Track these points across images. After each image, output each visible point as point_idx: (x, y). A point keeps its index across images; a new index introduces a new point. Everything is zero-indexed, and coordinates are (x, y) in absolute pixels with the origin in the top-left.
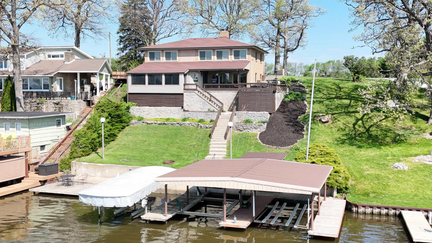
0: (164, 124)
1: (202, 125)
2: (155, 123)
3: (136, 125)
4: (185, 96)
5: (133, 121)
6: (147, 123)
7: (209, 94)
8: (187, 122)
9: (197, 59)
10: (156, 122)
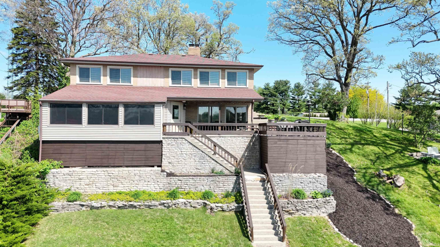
0: (132, 206)
1: (213, 205)
2: (110, 206)
3: (63, 213)
4: (165, 145)
5: (57, 203)
6: (92, 208)
7: (212, 141)
8: (181, 200)
9: (168, 82)
10: (111, 203)
